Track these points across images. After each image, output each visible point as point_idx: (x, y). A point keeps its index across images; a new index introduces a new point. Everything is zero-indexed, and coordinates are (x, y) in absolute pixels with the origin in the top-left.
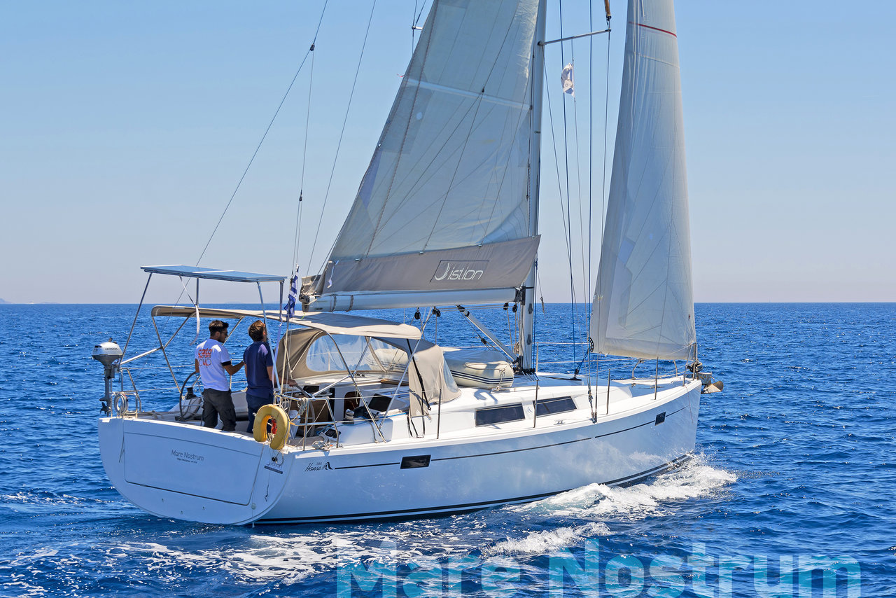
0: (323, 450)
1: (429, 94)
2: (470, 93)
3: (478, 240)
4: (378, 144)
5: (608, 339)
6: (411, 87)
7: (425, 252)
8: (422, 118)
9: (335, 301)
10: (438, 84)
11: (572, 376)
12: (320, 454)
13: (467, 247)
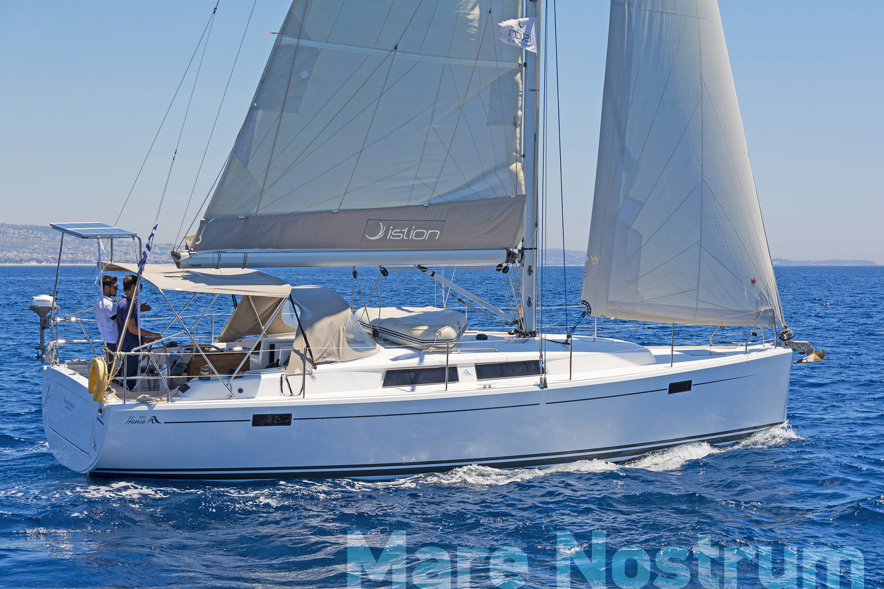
0: (147, 404)
1: (315, 53)
2: (375, 51)
3: (425, 199)
4: (252, 103)
5: (612, 303)
6: (288, 46)
7: (341, 211)
8: (309, 77)
9: (220, 258)
10: (327, 42)
11: (563, 337)
12: (144, 408)
13: (407, 206)
